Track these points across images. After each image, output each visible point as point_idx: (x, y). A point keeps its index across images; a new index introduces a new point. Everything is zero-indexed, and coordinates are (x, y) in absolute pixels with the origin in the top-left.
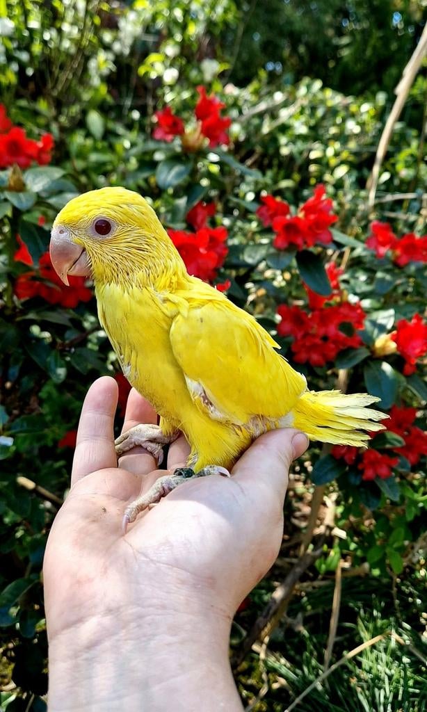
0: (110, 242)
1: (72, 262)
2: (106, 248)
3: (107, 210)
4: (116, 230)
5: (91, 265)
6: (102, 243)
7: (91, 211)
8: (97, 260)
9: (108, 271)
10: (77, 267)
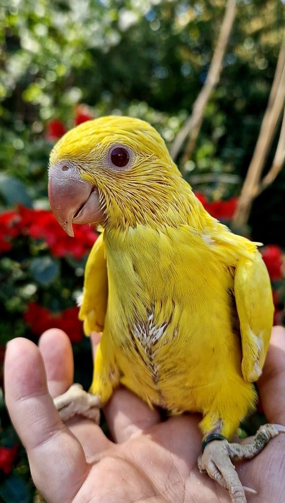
0: (128, 175)
1: (78, 207)
2: (124, 183)
3: (122, 136)
4: (135, 160)
5: (106, 207)
6: (119, 177)
7: (103, 138)
8: (113, 200)
9: (128, 211)
10: (85, 211)
